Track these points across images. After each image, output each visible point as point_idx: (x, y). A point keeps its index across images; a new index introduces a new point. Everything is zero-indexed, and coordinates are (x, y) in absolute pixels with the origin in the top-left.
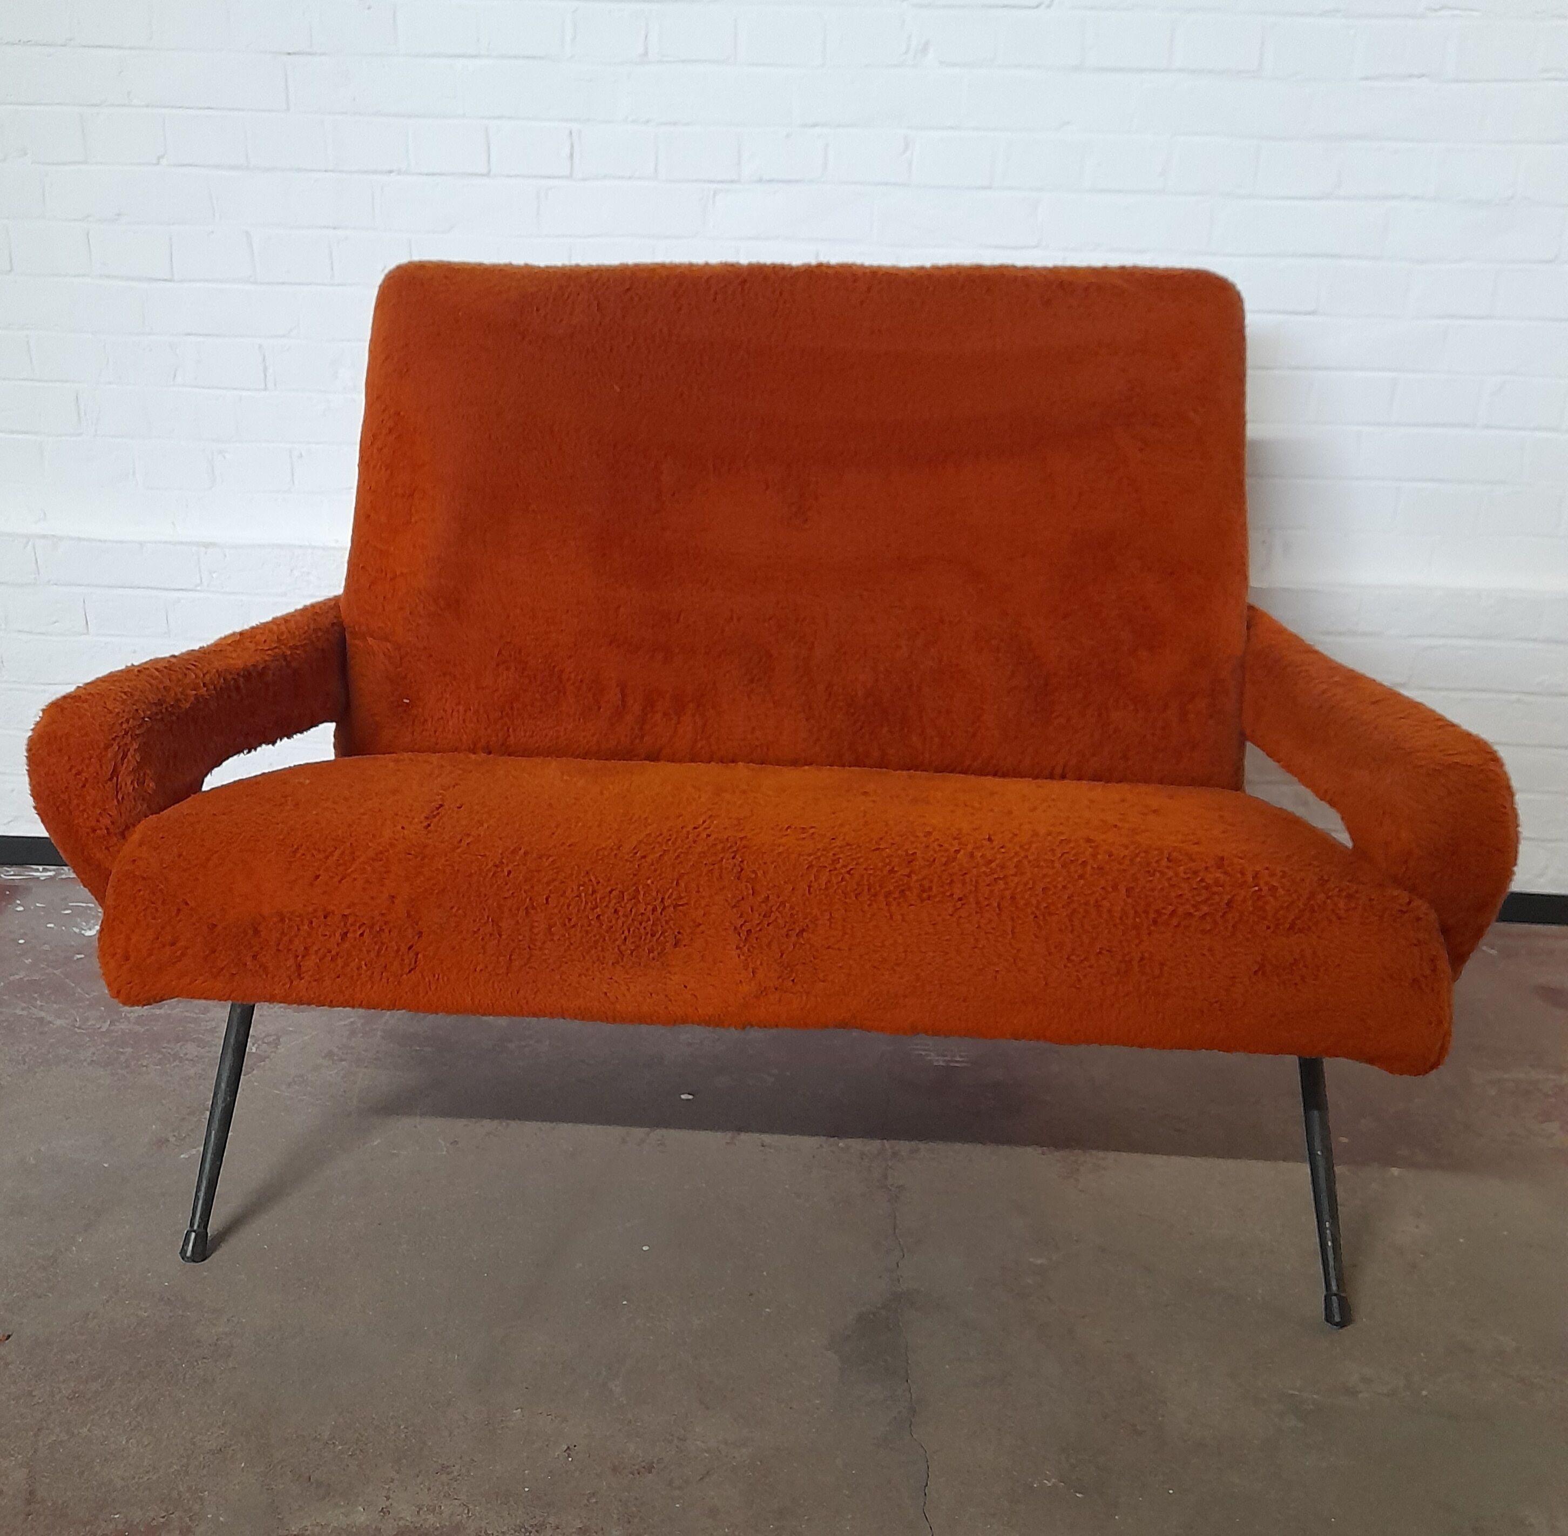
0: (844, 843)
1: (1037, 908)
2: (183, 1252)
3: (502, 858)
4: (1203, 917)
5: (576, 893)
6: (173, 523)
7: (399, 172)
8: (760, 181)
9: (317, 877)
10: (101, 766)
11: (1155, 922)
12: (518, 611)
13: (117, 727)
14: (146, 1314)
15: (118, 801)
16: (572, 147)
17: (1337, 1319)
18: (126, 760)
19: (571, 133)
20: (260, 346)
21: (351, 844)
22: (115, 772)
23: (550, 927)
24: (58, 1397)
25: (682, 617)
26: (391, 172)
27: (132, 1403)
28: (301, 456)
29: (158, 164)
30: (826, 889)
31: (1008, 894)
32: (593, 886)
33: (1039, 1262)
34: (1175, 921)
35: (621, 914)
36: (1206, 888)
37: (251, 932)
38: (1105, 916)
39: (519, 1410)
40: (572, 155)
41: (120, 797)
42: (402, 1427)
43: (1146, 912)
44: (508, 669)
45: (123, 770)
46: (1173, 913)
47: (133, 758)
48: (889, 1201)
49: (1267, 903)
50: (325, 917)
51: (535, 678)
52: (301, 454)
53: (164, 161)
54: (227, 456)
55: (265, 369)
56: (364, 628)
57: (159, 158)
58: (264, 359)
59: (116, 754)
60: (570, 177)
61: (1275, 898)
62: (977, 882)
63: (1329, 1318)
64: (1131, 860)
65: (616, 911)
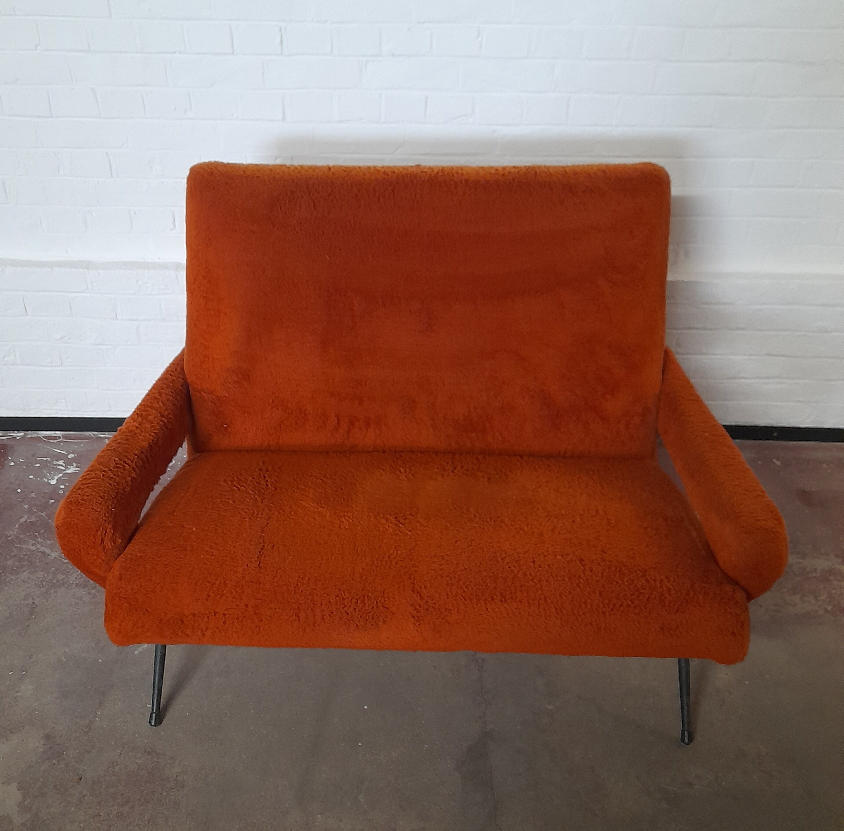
0: (463, 568)
1: (557, 604)
2: (150, 722)
3: (298, 582)
4: (635, 607)
5: (335, 600)
6: (66, 250)
7: (180, 52)
8: (393, 55)
9: (209, 596)
10: (95, 540)
11: (612, 610)
12: (281, 381)
13: (100, 519)
14: (140, 762)
15: (105, 553)
16: (282, 37)
17: (686, 741)
18: (107, 534)
19: (281, 29)
20: (107, 153)
21: (224, 577)
22: (103, 541)
23: (323, 616)
24: (111, 816)
25: (368, 383)
26: (174, 53)
27: (146, 818)
28: (135, 213)
29: (36, 49)
30: (456, 596)
31: (543, 597)
32: (342, 596)
33: (550, 708)
34: (622, 609)
35: (357, 610)
36: (638, 590)
37: (180, 622)
38: (589, 607)
39: (320, 815)
40: (282, 42)
41: (105, 550)
42: (269, 828)
43: (608, 604)
44: (278, 409)
45: (106, 540)
46: (621, 606)
47: (110, 532)
48: (478, 670)
49: (665, 598)
50: (215, 615)
51: (292, 414)
52: (135, 212)
53: (39, 48)
54: (93, 214)
55: (111, 166)
56: (199, 387)
57: (36, 46)
58: (110, 161)
59: (102, 533)
60: (282, 54)
61: (670, 595)
62: (528, 591)
63: (683, 740)
64: (602, 574)
65: (355, 609)
